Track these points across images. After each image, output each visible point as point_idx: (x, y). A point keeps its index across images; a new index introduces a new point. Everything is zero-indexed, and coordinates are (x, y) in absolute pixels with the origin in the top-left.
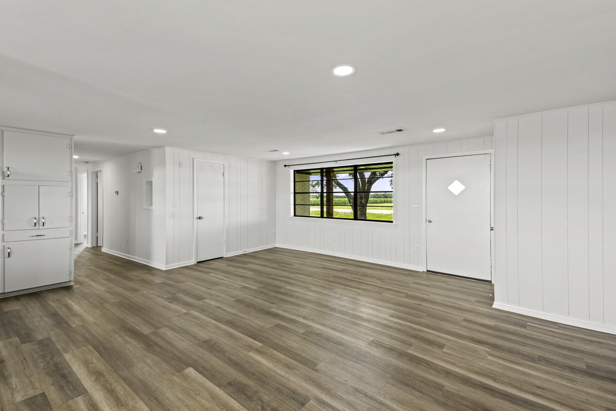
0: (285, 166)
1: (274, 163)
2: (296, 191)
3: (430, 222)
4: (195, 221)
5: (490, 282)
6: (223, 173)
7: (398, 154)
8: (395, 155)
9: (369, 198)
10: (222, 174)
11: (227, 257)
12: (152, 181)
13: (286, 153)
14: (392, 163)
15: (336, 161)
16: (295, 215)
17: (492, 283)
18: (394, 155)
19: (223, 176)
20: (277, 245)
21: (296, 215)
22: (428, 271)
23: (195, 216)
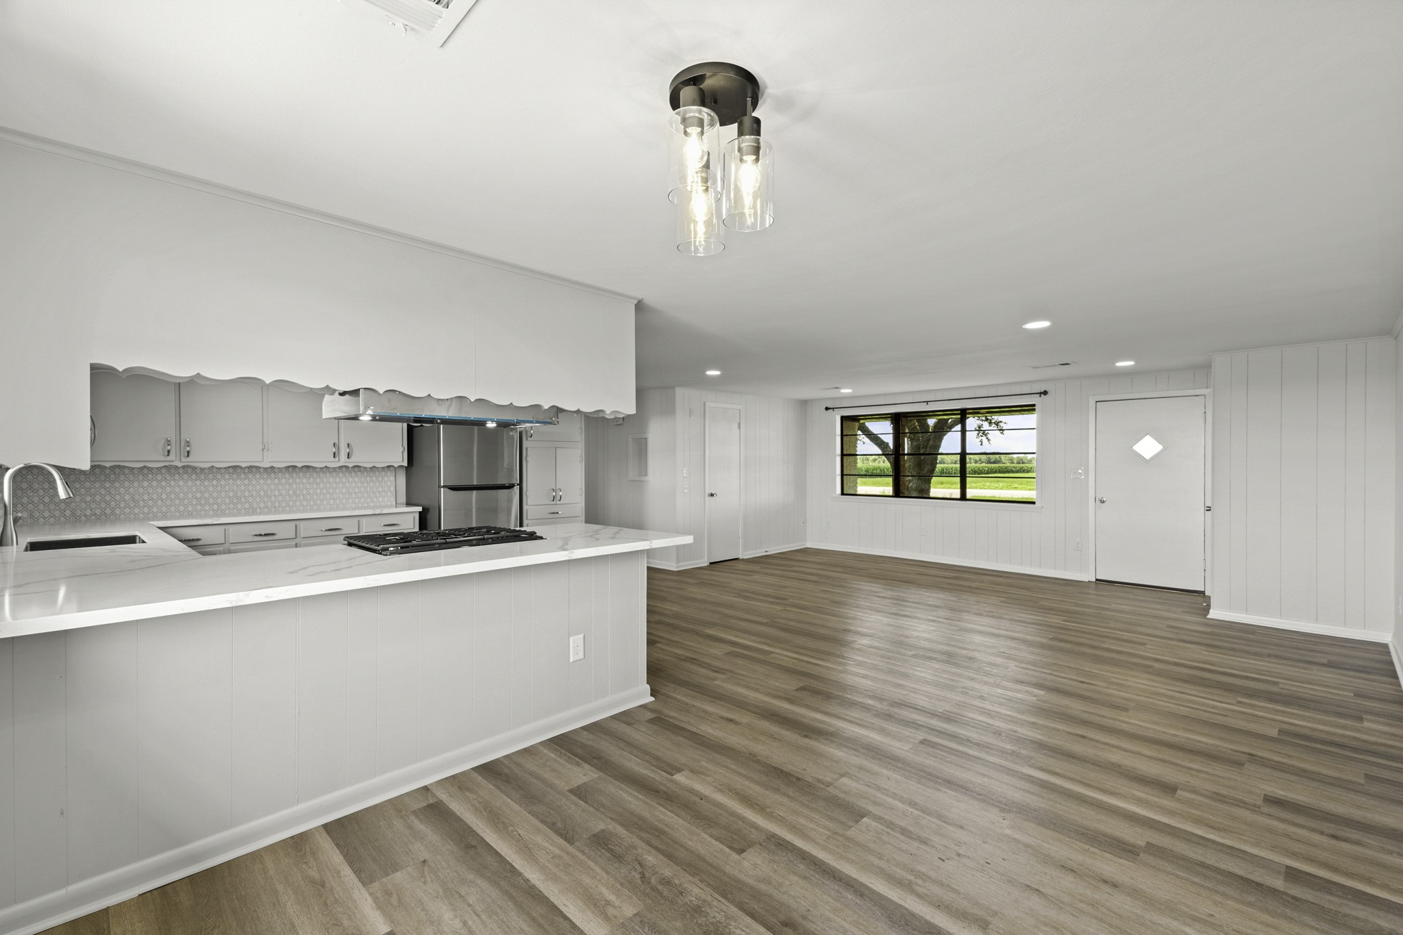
0: (827, 409)
1: (804, 404)
2: (845, 453)
3: (1103, 502)
4: (708, 498)
5: (1203, 593)
6: (739, 424)
7: (1045, 393)
8: (1041, 393)
9: (937, 463)
10: (736, 425)
11: (745, 558)
12: (646, 438)
13: (846, 391)
14: (1034, 405)
15: (927, 402)
16: (843, 494)
17: (1206, 594)
18: (1038, 393)
19: (739, 428)
20: (809, 545)
21: (845, 492)
22: (1097, 580)
23: (708, 492)
